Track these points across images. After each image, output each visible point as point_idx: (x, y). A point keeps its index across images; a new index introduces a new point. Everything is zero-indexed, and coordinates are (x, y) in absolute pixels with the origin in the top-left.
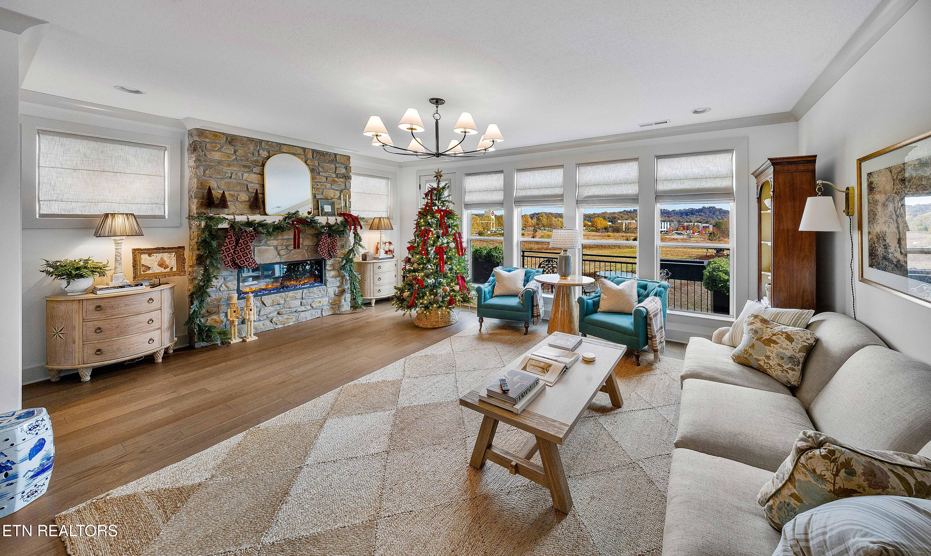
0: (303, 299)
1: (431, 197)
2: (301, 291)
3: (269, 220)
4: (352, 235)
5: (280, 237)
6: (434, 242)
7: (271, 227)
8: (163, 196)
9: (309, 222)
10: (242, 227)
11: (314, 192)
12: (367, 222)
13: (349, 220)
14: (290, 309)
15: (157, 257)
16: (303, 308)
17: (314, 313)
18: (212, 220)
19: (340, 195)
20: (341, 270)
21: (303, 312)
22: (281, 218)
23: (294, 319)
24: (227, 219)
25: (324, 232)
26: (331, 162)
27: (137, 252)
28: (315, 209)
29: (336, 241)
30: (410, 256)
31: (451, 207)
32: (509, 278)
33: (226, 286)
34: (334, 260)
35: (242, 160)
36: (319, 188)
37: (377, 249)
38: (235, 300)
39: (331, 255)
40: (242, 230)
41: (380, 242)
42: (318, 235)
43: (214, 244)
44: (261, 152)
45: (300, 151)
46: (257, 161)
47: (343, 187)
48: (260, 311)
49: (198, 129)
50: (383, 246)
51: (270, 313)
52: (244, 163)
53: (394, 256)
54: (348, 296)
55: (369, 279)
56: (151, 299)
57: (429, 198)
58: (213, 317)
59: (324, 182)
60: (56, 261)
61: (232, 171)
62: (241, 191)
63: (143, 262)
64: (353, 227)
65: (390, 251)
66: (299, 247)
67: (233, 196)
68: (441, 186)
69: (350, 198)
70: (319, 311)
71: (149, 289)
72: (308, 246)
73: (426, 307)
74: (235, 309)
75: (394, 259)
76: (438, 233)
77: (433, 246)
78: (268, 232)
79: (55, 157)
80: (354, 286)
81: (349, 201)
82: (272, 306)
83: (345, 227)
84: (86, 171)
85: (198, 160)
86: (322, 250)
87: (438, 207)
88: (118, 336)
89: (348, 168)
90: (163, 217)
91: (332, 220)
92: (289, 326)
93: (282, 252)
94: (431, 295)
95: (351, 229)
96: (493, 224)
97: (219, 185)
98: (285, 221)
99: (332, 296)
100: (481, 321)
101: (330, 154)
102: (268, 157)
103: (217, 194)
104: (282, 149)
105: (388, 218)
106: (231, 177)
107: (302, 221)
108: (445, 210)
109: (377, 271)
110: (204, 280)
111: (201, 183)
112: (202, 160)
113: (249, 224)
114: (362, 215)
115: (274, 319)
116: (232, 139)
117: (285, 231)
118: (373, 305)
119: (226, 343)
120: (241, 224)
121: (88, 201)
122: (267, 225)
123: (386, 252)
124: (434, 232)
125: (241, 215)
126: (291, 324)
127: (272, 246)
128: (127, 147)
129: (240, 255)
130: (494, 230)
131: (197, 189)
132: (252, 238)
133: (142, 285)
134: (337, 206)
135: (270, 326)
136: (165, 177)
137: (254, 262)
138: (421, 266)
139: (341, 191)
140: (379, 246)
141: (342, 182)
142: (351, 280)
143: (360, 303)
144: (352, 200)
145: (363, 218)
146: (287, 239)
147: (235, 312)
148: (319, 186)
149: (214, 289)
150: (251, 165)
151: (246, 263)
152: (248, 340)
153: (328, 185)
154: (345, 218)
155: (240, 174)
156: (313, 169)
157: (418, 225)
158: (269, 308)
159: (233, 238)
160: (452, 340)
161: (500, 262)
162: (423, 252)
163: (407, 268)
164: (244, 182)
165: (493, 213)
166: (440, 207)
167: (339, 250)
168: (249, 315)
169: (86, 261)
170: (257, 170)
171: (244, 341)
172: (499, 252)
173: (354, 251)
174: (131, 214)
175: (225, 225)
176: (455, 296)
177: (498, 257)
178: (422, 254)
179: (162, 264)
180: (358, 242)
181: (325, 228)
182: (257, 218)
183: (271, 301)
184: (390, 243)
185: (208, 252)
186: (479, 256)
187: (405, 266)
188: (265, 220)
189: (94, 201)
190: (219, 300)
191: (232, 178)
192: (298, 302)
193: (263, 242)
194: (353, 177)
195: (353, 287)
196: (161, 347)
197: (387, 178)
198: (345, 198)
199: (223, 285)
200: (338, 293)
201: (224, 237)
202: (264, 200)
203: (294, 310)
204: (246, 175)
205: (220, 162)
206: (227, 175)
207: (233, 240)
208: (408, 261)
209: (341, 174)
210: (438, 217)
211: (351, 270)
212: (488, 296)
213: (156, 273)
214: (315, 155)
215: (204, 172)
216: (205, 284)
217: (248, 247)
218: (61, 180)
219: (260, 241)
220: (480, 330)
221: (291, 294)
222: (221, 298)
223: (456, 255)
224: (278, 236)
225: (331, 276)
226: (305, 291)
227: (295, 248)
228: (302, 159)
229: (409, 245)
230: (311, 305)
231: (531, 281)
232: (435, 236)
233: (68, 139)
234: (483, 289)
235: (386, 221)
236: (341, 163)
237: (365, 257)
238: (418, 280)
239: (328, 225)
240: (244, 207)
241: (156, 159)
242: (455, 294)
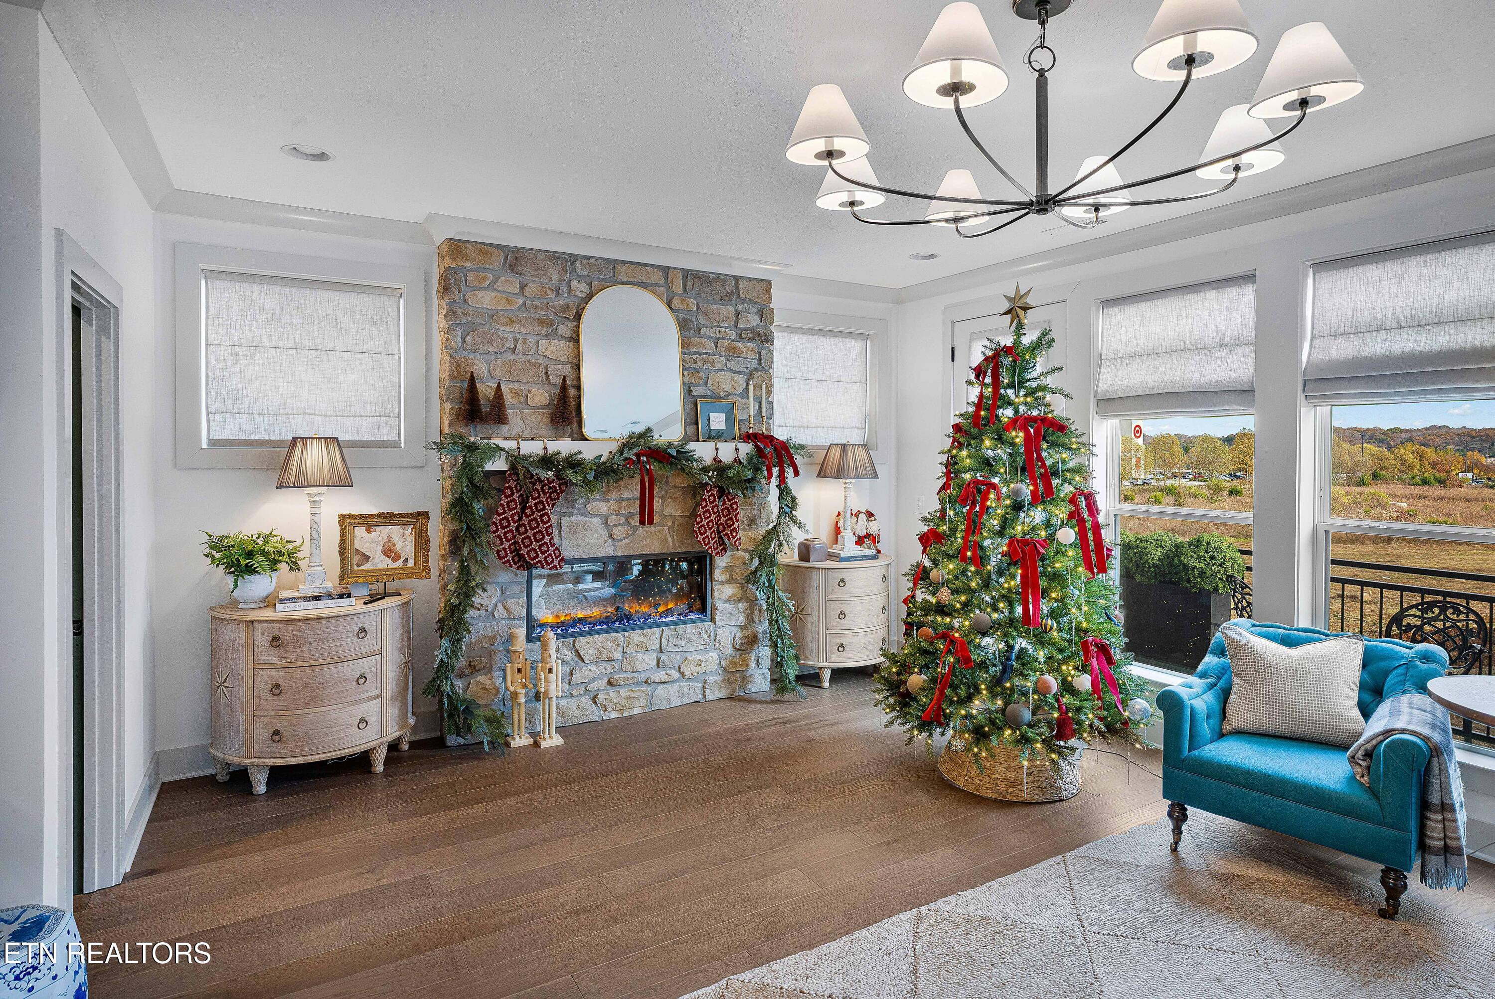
0: (661, 651)
1: (995, 376)
2: (657, 630)
3: (588, 452)
4: (774, 492)
5: (613, 495)
6: (1006, 523)
7: (591, 469)
8: (397, 398)
9: (673, 457)
10: (532, 470)
11: (687, 380)
12: (810, 455)
13: (767, 451)
14: (635, 675)
15: (382, 533)
16: (661, 675)
17: (686, 690)
18: (473, 451)
19: (747, 387)
20: (748, 582)
21: (662, 686)
22: (614, 447)
23: (643, 701)
24: (503, 450)
25: (707, 484)
26: (727, 298)
27: (348, 522)
28: (690, 424)
29: (735, 507)
30: (927, 563)
31: (1059, 408)
32: (1295, 673)
33: (504, 607)
34: (733, 557)
35: (536, 308)
36: (697, 370)
37: (837, 531)
38: (520, 643)
39: (723, 543)
40: (532, 476)
41: (845, 512)
42: (696, 489)
43: (479, 507)
44: (574, 284)
45: (656, 277)
46: (566, 308)
47: (754, 363)
48: (571, 674)
49: (451, 239)
50: (850, 522)
51: (593, 680)
52: (541, 314)
53: (879, 552)
54: (764, 653)
55: (815, 613)
56: (363, 630)
57: (988, 380)
58: (479, 678)
59: (710, 354)
60: (223, 536)
61: (517, 335)
62: (533, 382)
63: (357, 545)
64: (775, 471)
65: (868, 536)
66: (651, 522)
67: (517, 394)
68: (1026, 340)
69: (769, 392)
70: (698, 685)
71: (360, 607)
72: (674, 518)
73: (980, 735)
74: (520, 666)
75: (881, 562)
76: (1017, 493)
77: (1001, 533)
78: (585, 481)
79: (229, 323)
80: (779, 628)
81: (767, 399)
82: (597, 663)
83: (757, 469)
84: (273, 350)
85: (451, 313)
86: (703, 530)
87: (1016, 411)
88: (306, 706)
89: (765, 313)
90: (396, 445)
91: (727, 452)
92: (631, 717)
93: (619, 532)
94: (993, 696)
95: (770, 476)
96: (1138, 460)
97: (491, 369)
98: (622, 454)
99: (728, 650)
100: (1178, 817)
101: (725, 279)
102: (590, 297)
103: (486, 389)
104: (619, 273)
105: (864, 446)
106: (515, 349)
107: (660, 455)
108: (1043, 420)
109: (837, 592)
110: (459, 594)
111: (459, 366)
112: (459, 311)
113: (547, 461)
114: (798, 438)
115: (602, 696)
116: (516, 258)
117: (622, 478)
118: (826, 684)
119: (501, 743)
120: (532, 463)
121: (277, 412)
122: (583, 464)
123: (860, 541)
124: (1004, 490)
125: (532, 439)
126: (636, 711)
127: (595, 516)
128: (337, 293)
129: (529, 537)
130: (1143, 476)
131: (450, 379)
132: (554, 495)
133: (349, 596)
134: (739, 415)
135: (593, 714)
136: (399, 355)
137: (557, 553)
138: (963, 598)
139: (750, 375)
140: (840, 524)
141: (753, 351)
142: (772, 613)
143: (792, 677)
144: (776, 397)
145: (802, 447)
146: (627, 499)
147: (519, 671)
148: (699, 365)
149: (483, 613)
150: (553, 317)
151: (541, 557)
152: (544, 744)
153: (720, 361)
154: (756, 446)
155: (532, 341)
156: (684, 320)
157: (952, 467)
158: (590, 667)
159: (516, 496)
160: (1071, 868)
161: (1216, 590)
162: (969, 554)
163: (920, 596)
164: (541, 360)
165: (1138, 431)
166: (1022, 409)
167: (744, 529)
168: (547, 682)
169: (267, 538)
170: (565, 329)
171: (536, 744)
172: (1212, 558)
173: (778, 536)
174: (333, 438)
175: (499, 464)
176: (1078, 710)
177: (1209, 573)
178: (964, 559)
179: (389, 552)
180: (788, 511)
181: (710, 474)
182: (564, 447)
183: (595, 652)
184: (870, 515)
185: (465, 527)
186: (1137, 566)
187: (913, 590)
188: (580, 452)
189: (286, 411)
190: (491, 640)
191: (517, 351)
192: (650, 659)
193: (578, 505)
194: (778, 338)
195: (776, 632)
196: (381, 740)
197: (865, 337)
198: (758, 393)
199: (500, 605)
200: (740, 644)
201: (499, 490)
202: (580, 402)
203: (642, 677)
204: (543, 342)
205: (492, 316)
206: (507, 345)
207: (514, 500)
208: (921, 575)
209: (748, 329)
210: (1018, 440)
211: (771, 587)
212: (1205, 729)
213: (379, 570)
214: (689, 285)
215: (463, 339)
216: (460, 603)
217: (545, 518)
218: (238, 370)
219: (572, 503)
220: (1174, 850)
221: (636, 636)
222: (495, 636)
223: (1081, 569)
224: (609, 491)
225: (725, 597)
226: (667, 631)
227: (642, 522)
228: (660, 296)
229: (925, 529)
230: (679, 668)
231: (1392, 692)
232: (1008, 502)
233: (248, 285)
234: (1188, 703)
235: (861, 453)
236: (750, 301)
237: (805, 552)
238: (953, 641)
239: (719, 467)
240: (539, 421)
241: (384, 317)
242: (1078, 703)
